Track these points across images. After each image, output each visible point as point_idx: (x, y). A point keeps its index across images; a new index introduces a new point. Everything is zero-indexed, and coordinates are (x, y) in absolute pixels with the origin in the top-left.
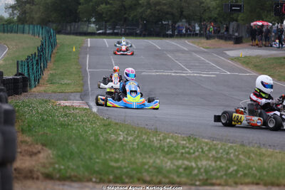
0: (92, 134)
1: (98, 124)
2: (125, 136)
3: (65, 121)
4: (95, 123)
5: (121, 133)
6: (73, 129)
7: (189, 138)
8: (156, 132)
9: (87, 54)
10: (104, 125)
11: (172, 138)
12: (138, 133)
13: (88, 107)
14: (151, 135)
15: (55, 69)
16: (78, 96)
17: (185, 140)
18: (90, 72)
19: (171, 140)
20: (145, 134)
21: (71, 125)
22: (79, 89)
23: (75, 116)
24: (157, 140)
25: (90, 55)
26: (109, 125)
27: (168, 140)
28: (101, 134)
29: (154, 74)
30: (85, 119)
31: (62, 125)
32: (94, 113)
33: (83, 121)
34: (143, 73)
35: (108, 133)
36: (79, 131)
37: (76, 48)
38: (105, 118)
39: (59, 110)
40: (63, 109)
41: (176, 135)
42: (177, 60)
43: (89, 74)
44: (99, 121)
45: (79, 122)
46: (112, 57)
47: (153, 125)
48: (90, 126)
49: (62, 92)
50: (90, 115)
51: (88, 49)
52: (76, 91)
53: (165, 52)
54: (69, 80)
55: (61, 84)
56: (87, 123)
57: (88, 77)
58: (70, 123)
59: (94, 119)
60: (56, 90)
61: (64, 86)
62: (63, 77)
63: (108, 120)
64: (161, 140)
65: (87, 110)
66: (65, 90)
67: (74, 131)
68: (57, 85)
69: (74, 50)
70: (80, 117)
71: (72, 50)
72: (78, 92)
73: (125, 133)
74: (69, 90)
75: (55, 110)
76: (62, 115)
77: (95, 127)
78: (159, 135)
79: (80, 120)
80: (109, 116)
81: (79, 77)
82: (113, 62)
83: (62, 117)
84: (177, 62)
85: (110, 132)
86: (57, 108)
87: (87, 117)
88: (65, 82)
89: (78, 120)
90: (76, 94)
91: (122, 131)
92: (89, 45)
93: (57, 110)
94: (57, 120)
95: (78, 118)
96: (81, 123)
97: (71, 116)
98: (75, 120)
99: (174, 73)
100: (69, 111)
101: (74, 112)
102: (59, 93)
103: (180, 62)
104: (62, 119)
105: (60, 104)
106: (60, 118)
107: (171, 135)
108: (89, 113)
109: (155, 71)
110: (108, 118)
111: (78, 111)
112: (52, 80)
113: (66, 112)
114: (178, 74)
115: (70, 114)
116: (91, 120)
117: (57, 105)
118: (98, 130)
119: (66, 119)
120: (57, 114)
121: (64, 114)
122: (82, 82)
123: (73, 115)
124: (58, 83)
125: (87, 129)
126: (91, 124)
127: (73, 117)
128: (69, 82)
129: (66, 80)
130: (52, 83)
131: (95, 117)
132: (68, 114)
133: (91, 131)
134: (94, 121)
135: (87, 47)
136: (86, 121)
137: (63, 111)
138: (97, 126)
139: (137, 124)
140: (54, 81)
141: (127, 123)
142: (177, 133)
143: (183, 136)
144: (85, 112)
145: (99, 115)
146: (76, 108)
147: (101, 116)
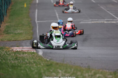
0: (36, 73)
1: (42, 64)
2: (64, 73)
3: (15, 63)
4: (40, 64)
5: (60, 71)
6: (21, 70)
7: (115, 73)
8: (89, 69)
9: (35, 9)
10: (47, 66)
11: (101, 73)
12: (74, 70)
13: (35, 51)
14: (84, 72)
17: (112, 75)
18: (38, 23)
19: (101, 75)
20: (80, 71)
21: (20, 67)
22: (29, 37)
23: (23, 59)
24: (89, 75)
25: (38, 10)
26: (51, 65)
27: (98, 75)
28: (44, 73)
30: (32, 61)
31: (13, 67)
32: (40, 56)
33: (30, 63)
34: (82, 22)
35: (50, 71)
36: (26, 71)
37: (27, 4)
38: (48, 60)
39: (11, 55)
40: (15, 54)
41: (105, 70)
42: (108, 11)
43: (37, 25)
44: (43, 62)
45: (27, 63)
46: (56, 10)
47: (86, 64)
48: (35, 66)
49: (15, 40)
50: (36, 58)
51: (36, 5)
52: (27, 39)
53: (99, 5)
54: (21, 30)
55: (15, 33)
56: (33, 64)
57: (36, 27)
58: (19, 65)
59: (39, 61)
60: (11, 38)
61: (17, 35)
62: (16, 28)
63: (50, 61)
64: (92, 76)
65: (34, 54)
66: (18, 39)
67: (22, 71)
68: (12, 35)
69: (25, 6)
70: (28, 60)
71: (24, 6)
72: (29, 40)
73: (64, 71)
74: (21, 38)
75: (8, 54)
76: (13, 59)
77: (40, 67)
78: (91, 71)
79: (27, 62)
80: (52, 58)
81: (30, 27)
82: (57, 14)
83: (13, 60)
84: (108, 12)
85: (51, 71)
86: (10, 53)
87: (34, 59)
88: (18, 32)
89: (26, 62)
90: (27, 41)
91: (60, 69)
92: (37, 2)
93: (10, 54)
94: (9, 62)
95: (26, 60)
96: (28, 64)
97: (21, 59)
98: (24, 62)
99: (106, 21)
100: (20, 55)
101: (23, 56)
102: (13, 41)
103: (111, 12)
104: (13, 62)
105: (12, 50)
106: (12, 61)
107: (101, 71)
108: (36, 56)
109: (91, 20)
110: (51, 59)
111: (26, 55)
112: (8, 31)
113: (17, 56)
114: (109, 22)
115: (20, 57)
116: (36, 61)
117: (10, 50)
118: (42, 69)
119: (16, 62)
120: (9, 58)
121: (15, 57)
122: (32, 32)
123: (22, 58)
124: (13, 33)
125: (33, 69)
126: (36, 65)
127: (22, 59)
128: (22, 31)
129: (19, 31)
130: (7, 34)
131: (40, 59)
132: (18, 57)
133: (36, 71)
134: (38, 62)
135: (36, 4)
136: (33, 62)
137: (14, 55)
138: (41, 67)
139: (74, 63)
140: (10, 32)
141: (65, 63)
142: (105, 69)
143: (110, 71)
144: (32, 55)
145: (44, 58)
146: (26, 53)
147: (45, 58)
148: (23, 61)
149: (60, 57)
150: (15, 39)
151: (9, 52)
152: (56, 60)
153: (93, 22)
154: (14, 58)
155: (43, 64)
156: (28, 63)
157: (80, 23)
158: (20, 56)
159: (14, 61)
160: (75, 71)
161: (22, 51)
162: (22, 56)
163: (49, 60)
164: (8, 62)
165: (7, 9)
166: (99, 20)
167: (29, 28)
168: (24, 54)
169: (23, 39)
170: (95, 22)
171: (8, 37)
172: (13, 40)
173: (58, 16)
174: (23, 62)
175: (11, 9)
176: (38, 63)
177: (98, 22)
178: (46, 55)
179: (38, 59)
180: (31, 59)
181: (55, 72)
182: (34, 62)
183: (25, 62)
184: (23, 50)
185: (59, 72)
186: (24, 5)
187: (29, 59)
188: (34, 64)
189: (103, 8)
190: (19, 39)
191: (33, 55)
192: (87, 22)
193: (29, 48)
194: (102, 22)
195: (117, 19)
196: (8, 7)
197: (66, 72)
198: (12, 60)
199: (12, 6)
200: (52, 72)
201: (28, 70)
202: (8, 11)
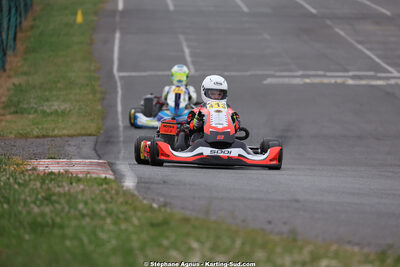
1: (135, 221)
2: (208, 254)
3: (43, 215)
4: (127, 220)
5: (195, 245)
6: (64, 237)
7: (382, 256)
8: (293, 240)
9: (114, 32)
10: (153, 225)
11: (336, 256)
12: (243, 244)
13: (111, 176)
14: (279, 250)
15: (25, 74)
16: (88, 145)
18: (121, 78)
19: (334, 263)
20: (263, 247)
21: (61, 227)
22: (92, 128)
23: (72, 200)
25: (122, 34)
26: (165, 223)
29: (298, 81)
30: (101, 207)
31: (37, 226)
32: (127, 193)
33: (94, 214)
34: (269, 81)
35: (160, 245)
36: (81, 240)
37: (84, 14)
38: (155, 206)
39: (31, 186)
40: (43, 183)
41: (348, 247)
42: (360, 43)
43: (119, 84)
44: (139, 214)
45: (83, 216)
46: (182, 37)
47: (285, 223)
48: (112, 227)
49: (44, 136)
50: (115, 197)
51: (118, 18)
52: (83, 132)
53: (328, 22)
54: (64, 101)
55: (44, 112)
56: (104, 219)
57: (116, 93)
58: (58, 220)
59: (123, 208)
60: (29, 130)
61: (49, 118)
62: (47, 93)
63: (163, 209)
64: (304, 263)
65: (107, 183)
66: (53, 130)
67: (68, 243)
68: (31, 116)
69: (80, 18)
70: (86, 203)
71: (75, 20)
72: (90, 135)
73: (208, 245)
74: (64, 129)
75: (19, 184)
76: (37, 199)
77: (126, 230)
78: (301, 249)
79: (85, 211)
80: (168, 200)
81: (94, 92)
82: (187, 51)
83: (38, 203)
84: (360, 47)
85: (165, 243)
86: (25, 180)
87: (106, 202)
88: (53, 108)
89: (80, 211)
90: (84, 141)
91: (198, 240)
92: (121, 6)
93: (25, 184)
94: (24, 212)
95: (81, 206)
96: (88, 219)
97: (63, 201)
98: (72, 211)
99: (353, 77)
100: (59, 186)
101: (72, 191)
102: (37, 137)
103: (368, 49)
104: (36, 210)
105: (34, 169)
106: (32, 205)
107: (334, 247)
108: (113, 192)
109: (300, 73)
110: (165, 205)
111: (81, 187)
112: (19, 102)
113: (49, 189)
114: (364, 82)
115: (59, 194)
116: (115, 210)
117: (27, 170)
118: (134, 237)
119: (47, 209)
120: (23, 197)
121: (44, 194)
122: (99, 107)
123: (68, 197)
124: (36, 111)
125: (103, 236)
126: (115, 223)
127: (68, 202)
128: (65, 106)
129: (55, 103)
130: (17, 112)
131: (127, 203)
132: (54, 194)
133: (114, 242)
134: (123, 213)
135: (114, 12)
136: (103, 213)
137: (41, 188)
138: (131, 229)
139: (244, 221)
140: (25, 106)
141: (213, 218)
142: (349, 242)
143: (366, 250)
144: (101, 188)
145: (140, 197)
146: (79, 180)
147: (144, 198)
148: (70, 207)
149: (194, 198)
150: (45, 133)
151: (24, 175)
152: (183, 208)
153: (308, 81)
154: (40, 196)
155: (139, 219)
156: (88, 215)
157: (265, 82)
158: (61, 190)
159: (38, 207)
160: (247, 248)
161: (67, 172)
162: (67, 189)
163: (160, 207)
164: (20, 208)
165: (16, 27)
166: (328, 74)
167: (91, 96)
168: (74, 184)
169: (72, 132)
170: (317, 80)
171: (20, 124)
172: (35, 133)
173: (192, 56)
174: (69, 212)
175: (32, 27)
176: (121, 216)
177: (326, 81)
178: (149, 188)
179: (122, 203)
180: (99, 203)
181: (177, 249)
182: (106, 210)
183: (77, 213)
184: (72, 169)
185: (191, 249)
186: (75, 14)
187: (90, 201)
188: (108, 220)
189: (342, 33)
190: (56, 132)
191: (106, 189)
192: (286, 81)
193: (91, 164)
194: (339, 80)
195: (389, 72)
196: (20, 23)
197: (215, 248)
198: (35, 203)
199: (34, 20)
200: (167, 249)
201: (86, 240)
202: (19, 35)
